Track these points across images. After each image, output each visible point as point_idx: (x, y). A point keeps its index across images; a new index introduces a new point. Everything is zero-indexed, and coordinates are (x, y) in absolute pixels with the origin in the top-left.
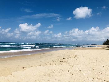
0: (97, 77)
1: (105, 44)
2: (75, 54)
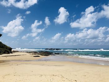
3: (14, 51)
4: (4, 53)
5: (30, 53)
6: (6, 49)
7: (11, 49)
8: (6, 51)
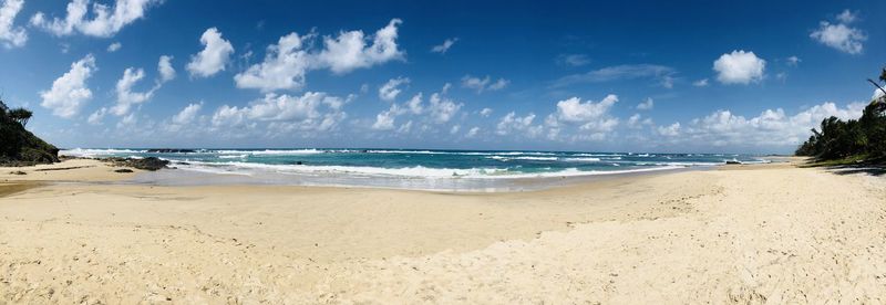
0: (768, 246)
1: (799, 153)
2: (719, 184)
3: (64, 157)
4: (41, 161)
5: (106, 160)
6: (43, 151)
7: (55, 151)
8: (44, 155)
